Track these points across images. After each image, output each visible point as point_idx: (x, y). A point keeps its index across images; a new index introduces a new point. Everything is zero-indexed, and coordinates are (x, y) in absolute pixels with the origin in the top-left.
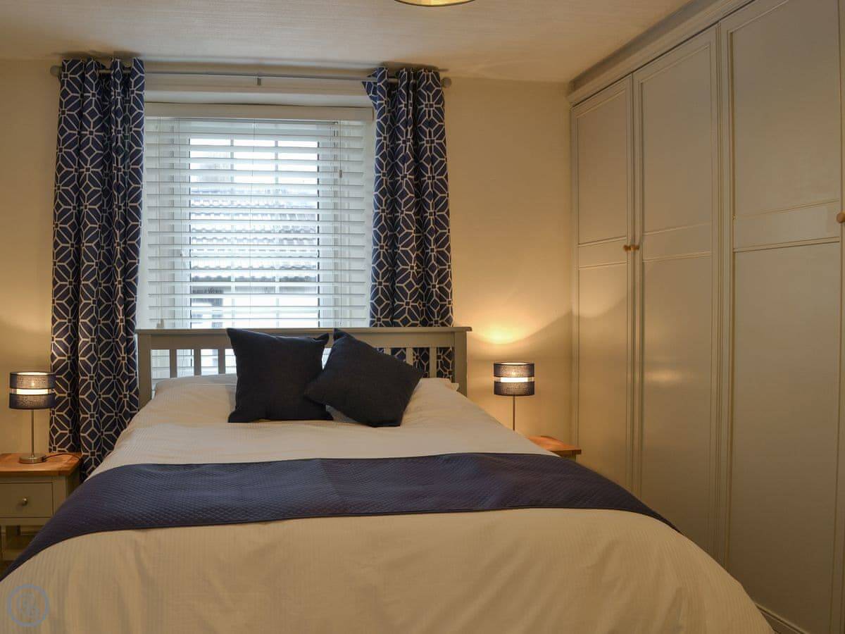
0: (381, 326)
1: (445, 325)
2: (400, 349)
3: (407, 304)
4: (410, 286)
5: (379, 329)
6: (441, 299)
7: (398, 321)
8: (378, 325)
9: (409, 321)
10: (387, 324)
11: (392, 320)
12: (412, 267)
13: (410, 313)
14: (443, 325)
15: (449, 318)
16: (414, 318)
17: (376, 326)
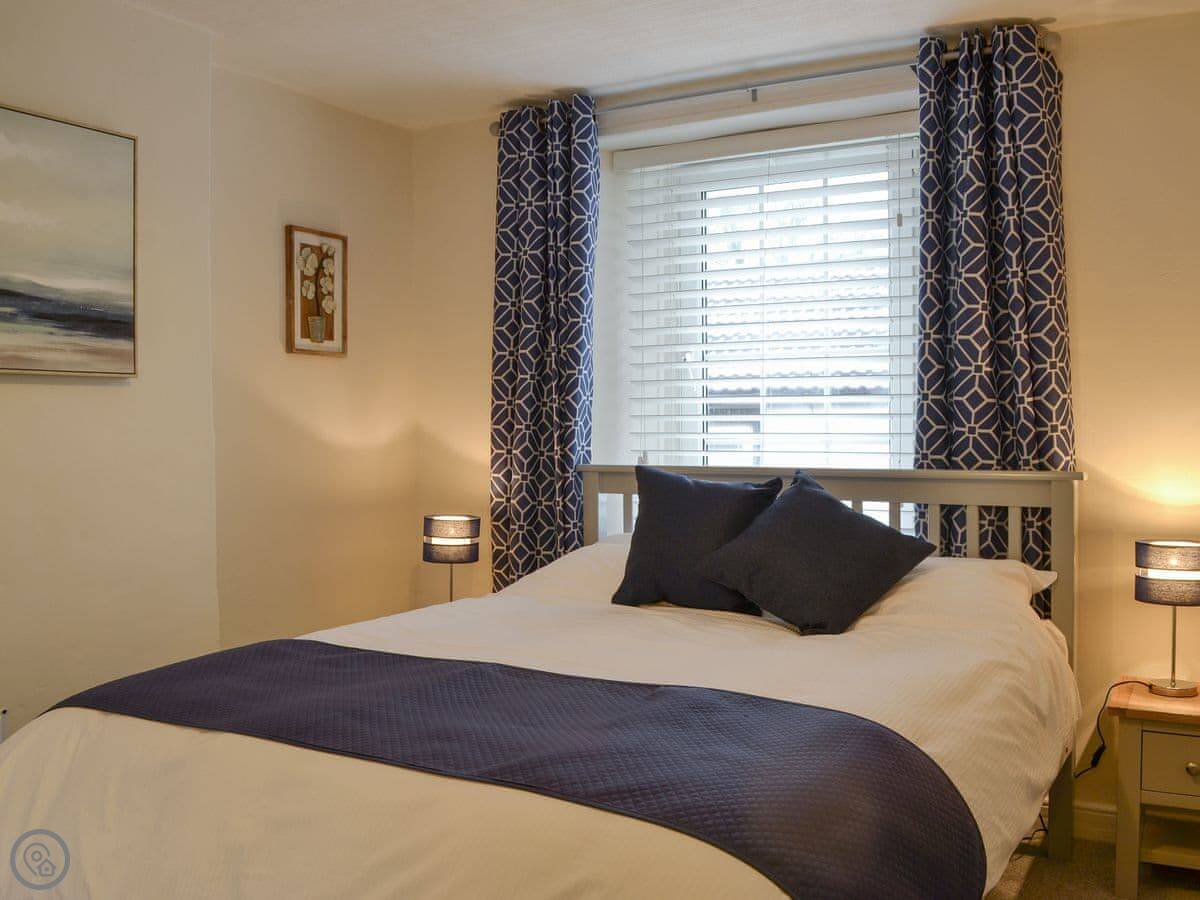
0: (929, 467)
1: (1047, 469)
2: (961, 506)
3: (972, 430)
4: (975, 400)
5: (925, 472)
6: (1037, 422)
7: (958, 459)
8: (925, 466)
9: (977, 461)
10: (940, 465)
11: (948, 457)
12: (980, 367)
13: (977, 445)
14: (1041, 467)
15: (1053, 455)
16: (985, 455)
17: (921, 466)
